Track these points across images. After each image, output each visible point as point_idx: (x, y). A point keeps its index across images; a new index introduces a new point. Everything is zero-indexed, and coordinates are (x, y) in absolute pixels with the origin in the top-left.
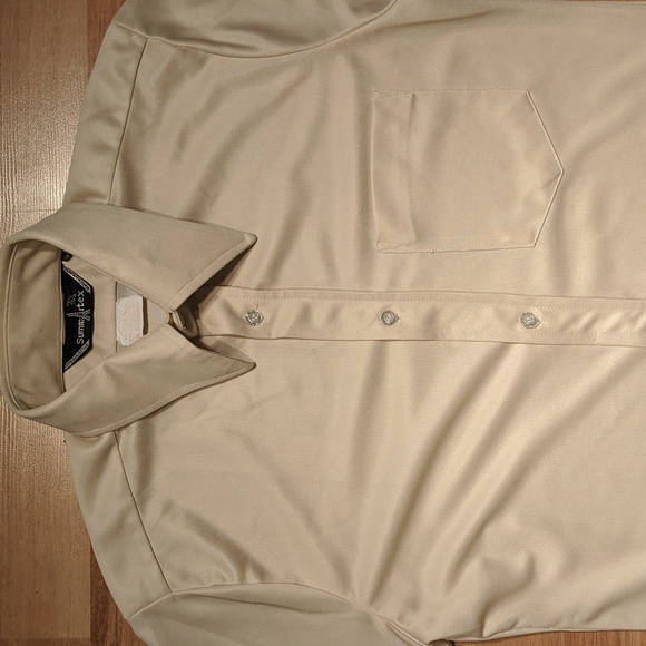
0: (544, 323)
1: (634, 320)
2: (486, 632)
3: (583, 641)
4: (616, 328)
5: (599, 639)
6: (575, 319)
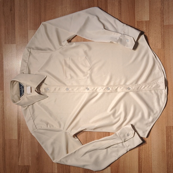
4: (100, 90)
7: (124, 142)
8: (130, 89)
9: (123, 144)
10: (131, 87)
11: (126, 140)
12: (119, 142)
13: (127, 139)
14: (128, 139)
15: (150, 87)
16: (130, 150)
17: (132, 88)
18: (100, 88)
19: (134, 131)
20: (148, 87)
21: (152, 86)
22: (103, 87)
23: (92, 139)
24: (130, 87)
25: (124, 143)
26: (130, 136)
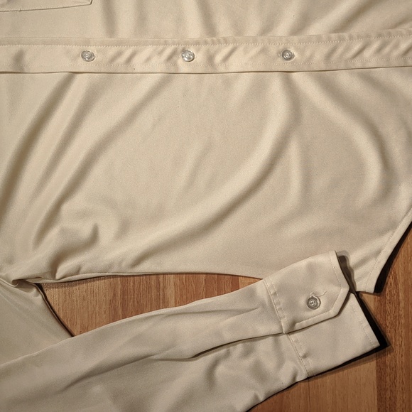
0: (98, 58)
1: (160, 53)
2: (58, 276)
3: (134, 283)
4: (148, 59)
5: (145, 282)
6: (119, 54)
7: (290, 333)
8: (291, 57)
9: (277, 345)
10: (297, 49)
11: (298, 326)
12: (262, 330)
13: (304, 323)
14: (310, 321)
15: (387, 50)
16: (308, 379)
17: (302, 52)
18: (148, 51)
19: (345, 289)
20: (379, 50)
21: (396, 46)
22: (161, 47)
23: (120, 312)
24: (292, 50)
25: (283, 338)
26: (322, 308)
